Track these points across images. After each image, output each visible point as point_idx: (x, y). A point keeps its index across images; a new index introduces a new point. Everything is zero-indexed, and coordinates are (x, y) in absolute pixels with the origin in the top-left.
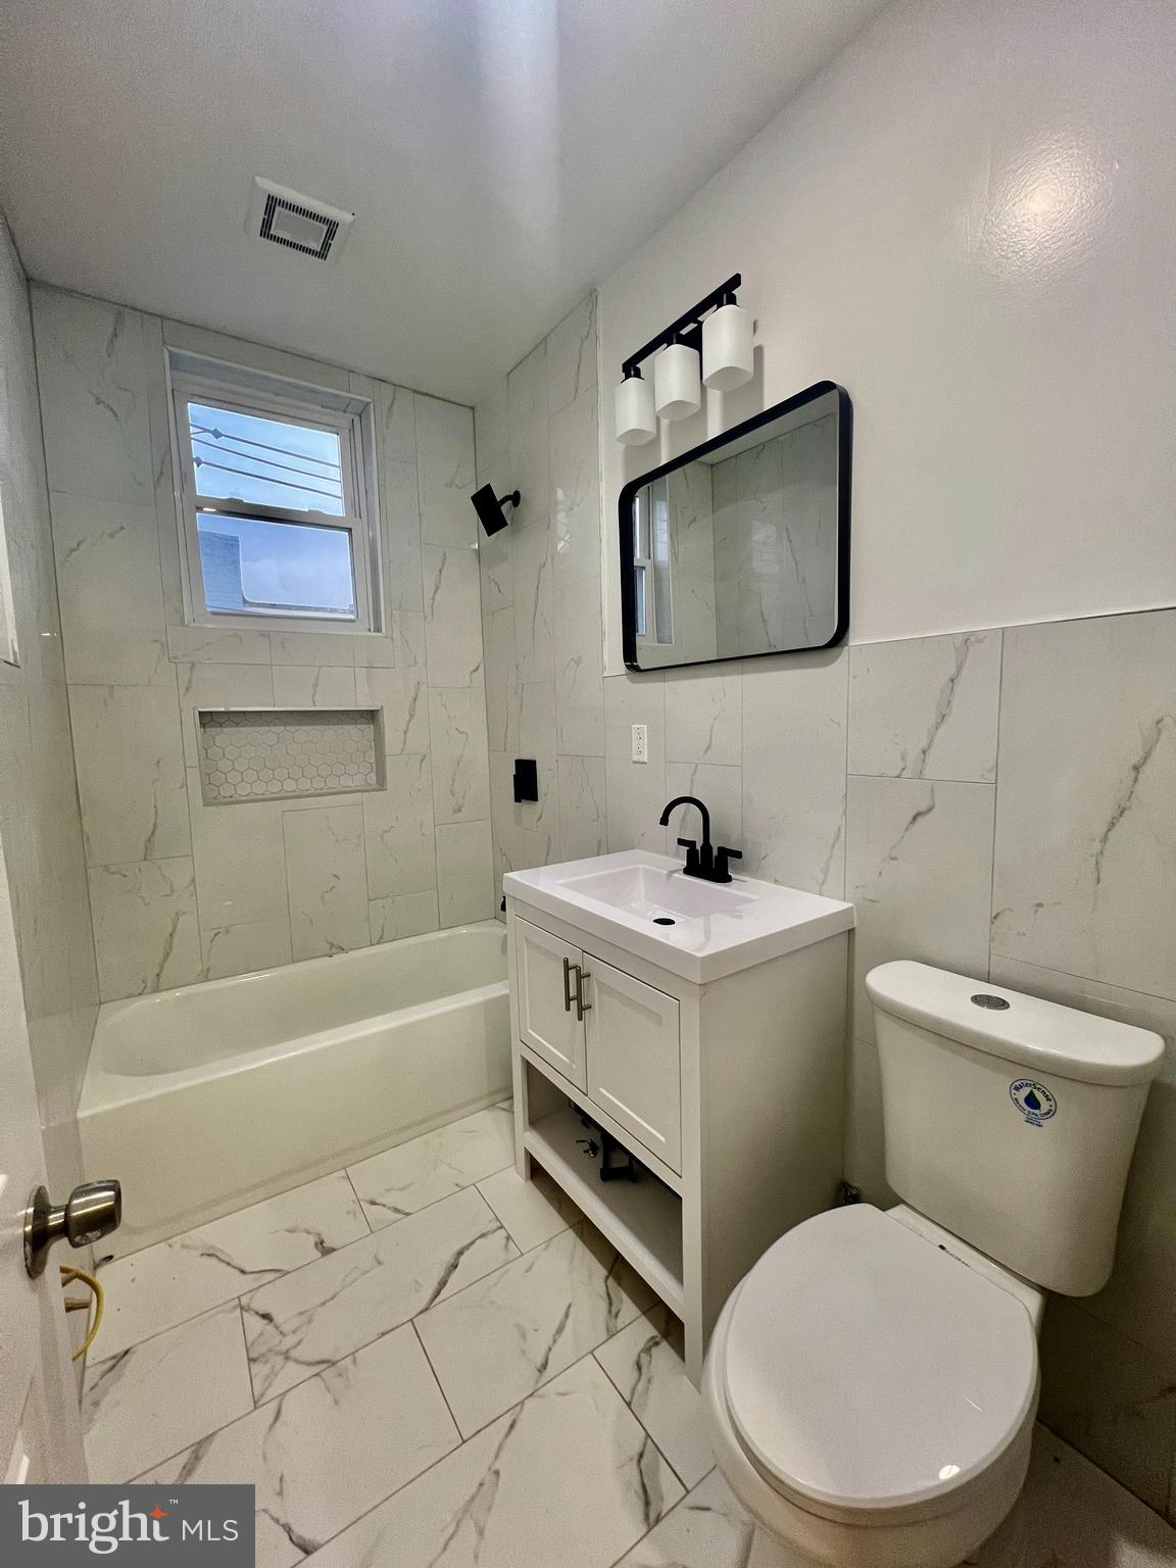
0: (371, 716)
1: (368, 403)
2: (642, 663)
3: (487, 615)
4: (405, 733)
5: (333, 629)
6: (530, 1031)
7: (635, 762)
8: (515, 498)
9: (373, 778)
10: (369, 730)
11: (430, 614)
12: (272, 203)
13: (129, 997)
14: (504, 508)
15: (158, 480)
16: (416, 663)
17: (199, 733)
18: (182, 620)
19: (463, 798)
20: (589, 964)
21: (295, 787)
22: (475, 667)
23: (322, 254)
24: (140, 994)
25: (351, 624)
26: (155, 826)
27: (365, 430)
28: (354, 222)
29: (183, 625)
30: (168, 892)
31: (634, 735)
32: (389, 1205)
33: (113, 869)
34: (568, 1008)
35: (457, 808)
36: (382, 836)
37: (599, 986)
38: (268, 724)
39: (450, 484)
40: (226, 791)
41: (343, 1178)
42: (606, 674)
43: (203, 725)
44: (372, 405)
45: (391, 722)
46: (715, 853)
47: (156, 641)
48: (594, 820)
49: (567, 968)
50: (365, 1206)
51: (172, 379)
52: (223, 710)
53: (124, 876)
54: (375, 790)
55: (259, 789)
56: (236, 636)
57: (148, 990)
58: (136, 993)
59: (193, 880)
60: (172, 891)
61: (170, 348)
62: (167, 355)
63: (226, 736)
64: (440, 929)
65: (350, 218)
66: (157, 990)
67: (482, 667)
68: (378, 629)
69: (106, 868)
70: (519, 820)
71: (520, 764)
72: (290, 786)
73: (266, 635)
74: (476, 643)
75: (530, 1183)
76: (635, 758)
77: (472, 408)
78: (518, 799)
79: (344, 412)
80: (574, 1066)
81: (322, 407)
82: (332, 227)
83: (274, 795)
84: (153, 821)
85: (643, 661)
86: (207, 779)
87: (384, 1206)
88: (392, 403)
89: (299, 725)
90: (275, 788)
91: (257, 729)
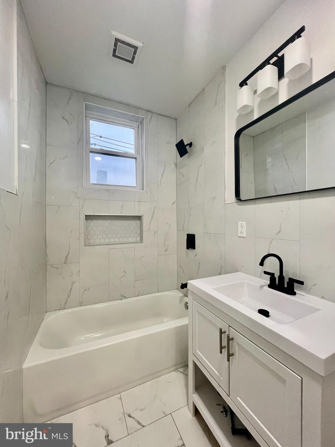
0: (139, 218)
1: (143, 118)
2: (242, 198)
3: (178, 185)
4: (150, 224)
5: (129, 189)
6: (198, 351)
7: (239, 237)
8: (190, 145)
9: (139, 239)
10: (138, 222)
11: (160, 185)
12: (117, 40)
13: (56, 310)
14: (187, 147)
15: (79, 142)
16: (154, 200)
17: (85, 221)
18: (82, 185)
19: (168, 246)
20: (233, 333)
21: (113, 241)
22: (173, 202)
23: (132, 62)
24: (59, 310)
25: (135, 188)
26: (69, 252)
27: (142, 129)
28: (143, 46)
29: (83, 187)
30: (71, 275)
31: (239, 227)
32: (136, 419)
33: (54, 266)
34: (221, 352)
35: (166, 249)
36: (141, 258)
37: (238, 346)
38: (107, 220)
39: (168, 143)
40: (92, 241)
41: (119, 398)
42: (226, 203)
43: (86, 219)
44: (145, 119)
45: (146, 220)
46: (286, 280)
47: (74, 192)
48: (219, 258)
49: (221, 332)
50: (127, 417)
51: (85, 113)
52: (92, 214)
53: (58, 269)
54: (139, 243)
55: (102, 241)
56: (98, 191)
57: (62, 308)
58: (58, 309)
59: (79, 271)
60: (72, 274)
61: (85, 102)
62: (84, 103)
63: (94, 223)
64: (158, 292)
65: (141, 45)
66: (64, 308)
67: (176, 203)
68: (143, 190)
69: (52, 266)
70: (187, 255)
71: (188, 235)
72: (112, 240)
73: (107, 190)
74: (175, 194)
75: (194, 418)
76: (240, 235)
77: (176, 119)
78: (188, 248)
79: (136, 122)
80: (222, 378)
81: (130, 120)
82: (136, 48)
83: (107, 243)
84: (68, 251)
85: (243, 197)
86: (86, 237)
87: (134, 419)
88: (151, 118)
89: (116, 220)
90: (107, 241)
91: (103, 221)
